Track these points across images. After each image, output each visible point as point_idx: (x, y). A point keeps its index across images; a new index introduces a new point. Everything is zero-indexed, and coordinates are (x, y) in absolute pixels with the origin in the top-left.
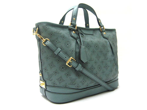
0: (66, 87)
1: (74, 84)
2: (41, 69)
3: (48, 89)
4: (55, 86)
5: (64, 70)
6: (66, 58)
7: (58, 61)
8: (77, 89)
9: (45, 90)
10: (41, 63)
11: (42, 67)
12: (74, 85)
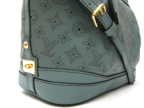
0: (83, 70)
1: (98, 64)
2: (28, 33)
3: (43, 75)
4: (61, 67)
5: (82, 34)
6: (90, 4)
7: (71, 14)
8: (102, 75)
9: (34, 78)
10: (30, 17)
11: (30, 26)
12: (99, 66)
